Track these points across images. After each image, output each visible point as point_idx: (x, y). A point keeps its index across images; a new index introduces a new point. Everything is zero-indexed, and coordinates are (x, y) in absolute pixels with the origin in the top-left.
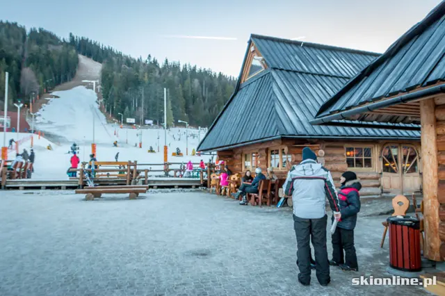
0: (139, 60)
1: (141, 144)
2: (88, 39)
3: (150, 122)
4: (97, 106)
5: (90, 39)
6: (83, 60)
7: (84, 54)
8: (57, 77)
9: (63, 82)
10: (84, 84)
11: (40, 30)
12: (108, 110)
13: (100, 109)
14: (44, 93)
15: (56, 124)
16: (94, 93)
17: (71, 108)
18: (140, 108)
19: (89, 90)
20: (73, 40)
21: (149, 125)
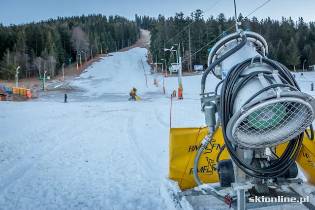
1: (180, 90)
3: (200, 67)
4: (145, 59)
5: (150, 17)
6: (144, 32)
7: (146, 29)
8: (119, 42)
9: (124, 47)
10: (139, 46)
13: (148, 61)
14: (100, 53)
15: (95, 79)
16: (146, 50)
17: (118, 62)
18: (187, 51)
19: (143, 49)
20: (138, 20)
21: (199, 70)
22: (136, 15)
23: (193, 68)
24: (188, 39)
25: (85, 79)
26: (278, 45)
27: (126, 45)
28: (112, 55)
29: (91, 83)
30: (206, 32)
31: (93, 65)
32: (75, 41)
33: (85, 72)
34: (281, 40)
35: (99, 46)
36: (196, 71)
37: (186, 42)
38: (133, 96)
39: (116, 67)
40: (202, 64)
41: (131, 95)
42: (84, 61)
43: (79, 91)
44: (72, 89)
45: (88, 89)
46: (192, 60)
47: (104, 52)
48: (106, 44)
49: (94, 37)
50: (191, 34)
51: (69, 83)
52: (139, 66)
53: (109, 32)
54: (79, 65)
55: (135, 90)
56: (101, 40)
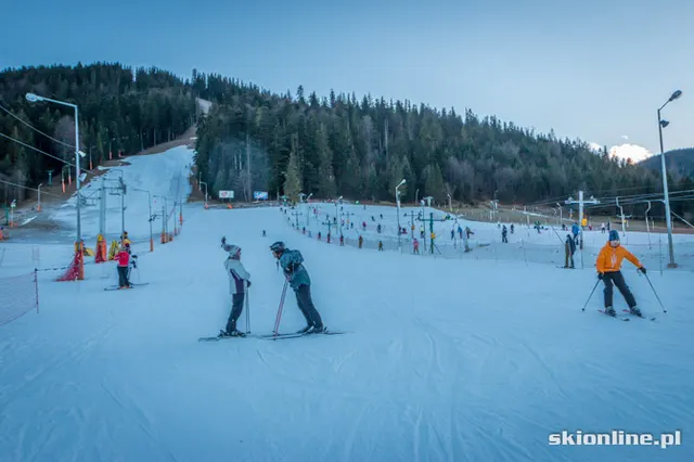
3: (264, 195)
14: (108, 160)
20: (199, 81)
21: (261, 200)
22: (195, 71)
23: (253, 196)
25: (75, 208)
27: (164, 139)
28: (128, 164)
35: (106, 148)
36: (256, 200)
40: (266, 191)
43: (64, 228)
44: (53, 227)
46: (252, 184)
47: (115, 157)
48: (119, 141)
49: (96, 130)
51: (49, 215)
53: (128, 118)
54: (66, 182)
56: (111, 134)
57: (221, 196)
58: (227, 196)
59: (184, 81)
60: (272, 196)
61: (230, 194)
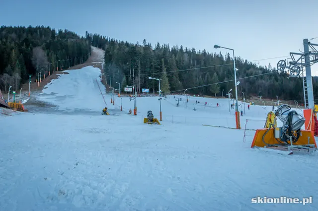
0: (136, 45)
2: (99, 35)
3: (147, 90)
4: (99, 79)
5: (100, 35)
6: (95, 50)
7: (96, 46)
8: (71, 59)
9: (76, 64)
10: (92, 65)
11: (65, 31)
12: (108, 83)
13: (102, 81)
14: (56, 71)
15: (57, 95)
16: (99, 70)
17: (76, 81)
18: (137, 77)
19: (96, 68)
20: (88, 37)
21: (146, 93)
22: (87, 32)
23: (141, 91)
24: (138, 67)
25: (49, 95)
26: (206, 77)
27: (79, 63)
28: (67, 73)
29: (56, 99)
30: (152, 64)
31: (52, 82)
32: (36, 59)
33: (45, 88)
34: (208, 73)
35: (55, 64)
36: (143, 93)
37: (136, 70)
38: (105, 112)
39: (75, 86)
40: (148, 88)
41: (103, 111)
42: (42, 78)
43: (51, 106)
45: (58, 105)
46: (141, 85)
47: (59, 70)
48: (61, 62)
49: (52, 55)
50: (141, 63)
51: (36, 98)
52: (95, 86)
53: (64, 50)
55: (106, 108)
56: (57, 59)
57: (125, 90)
58: (128, 91)
59: (81, 37)
60: (151, 91)
61: (130, 90)
